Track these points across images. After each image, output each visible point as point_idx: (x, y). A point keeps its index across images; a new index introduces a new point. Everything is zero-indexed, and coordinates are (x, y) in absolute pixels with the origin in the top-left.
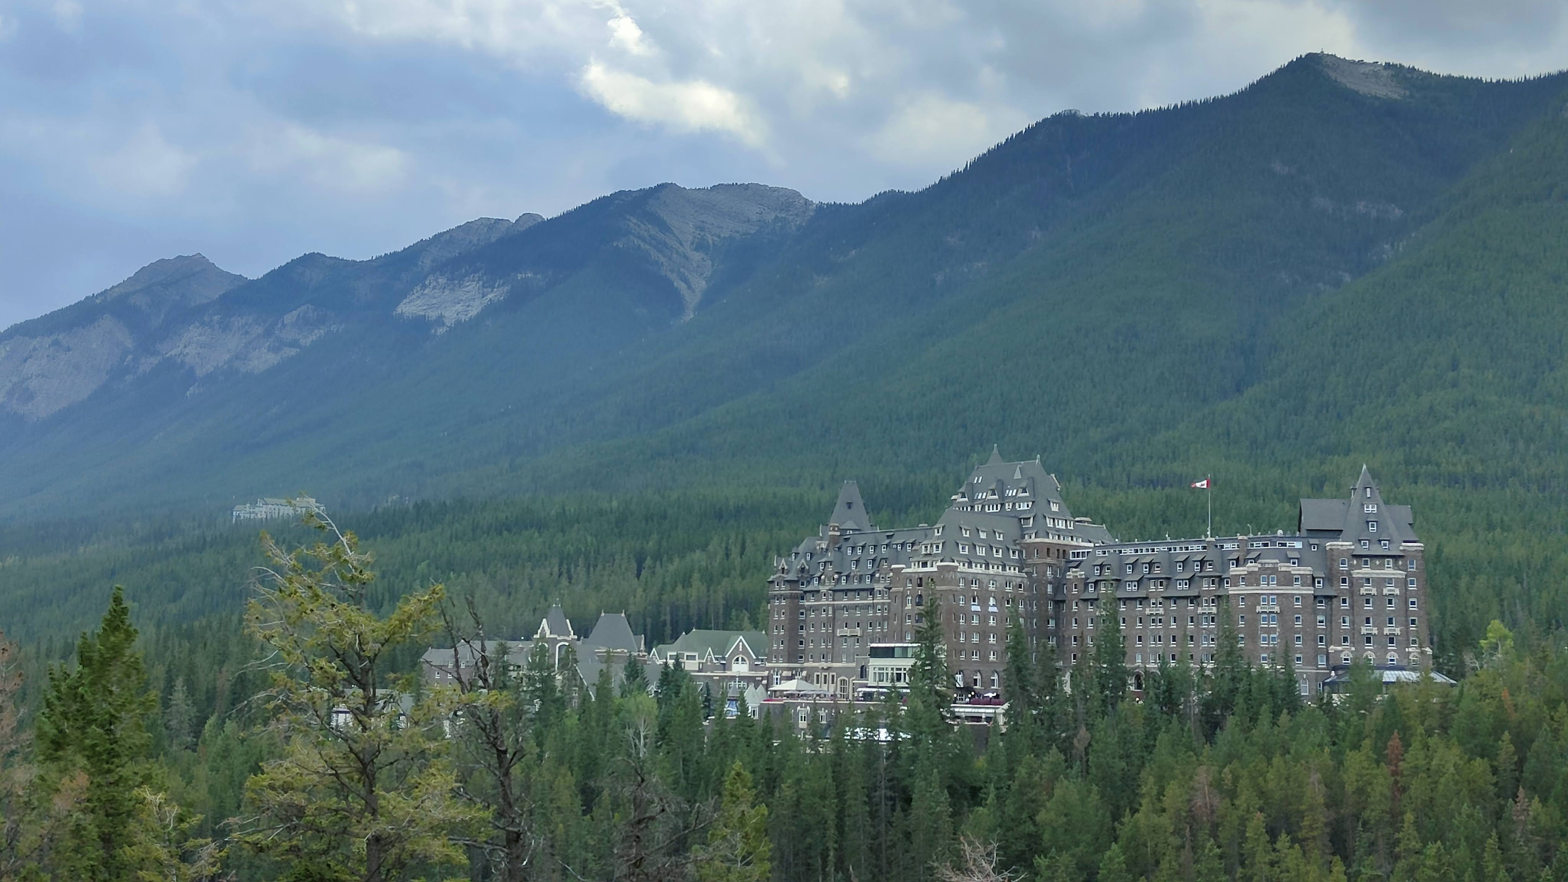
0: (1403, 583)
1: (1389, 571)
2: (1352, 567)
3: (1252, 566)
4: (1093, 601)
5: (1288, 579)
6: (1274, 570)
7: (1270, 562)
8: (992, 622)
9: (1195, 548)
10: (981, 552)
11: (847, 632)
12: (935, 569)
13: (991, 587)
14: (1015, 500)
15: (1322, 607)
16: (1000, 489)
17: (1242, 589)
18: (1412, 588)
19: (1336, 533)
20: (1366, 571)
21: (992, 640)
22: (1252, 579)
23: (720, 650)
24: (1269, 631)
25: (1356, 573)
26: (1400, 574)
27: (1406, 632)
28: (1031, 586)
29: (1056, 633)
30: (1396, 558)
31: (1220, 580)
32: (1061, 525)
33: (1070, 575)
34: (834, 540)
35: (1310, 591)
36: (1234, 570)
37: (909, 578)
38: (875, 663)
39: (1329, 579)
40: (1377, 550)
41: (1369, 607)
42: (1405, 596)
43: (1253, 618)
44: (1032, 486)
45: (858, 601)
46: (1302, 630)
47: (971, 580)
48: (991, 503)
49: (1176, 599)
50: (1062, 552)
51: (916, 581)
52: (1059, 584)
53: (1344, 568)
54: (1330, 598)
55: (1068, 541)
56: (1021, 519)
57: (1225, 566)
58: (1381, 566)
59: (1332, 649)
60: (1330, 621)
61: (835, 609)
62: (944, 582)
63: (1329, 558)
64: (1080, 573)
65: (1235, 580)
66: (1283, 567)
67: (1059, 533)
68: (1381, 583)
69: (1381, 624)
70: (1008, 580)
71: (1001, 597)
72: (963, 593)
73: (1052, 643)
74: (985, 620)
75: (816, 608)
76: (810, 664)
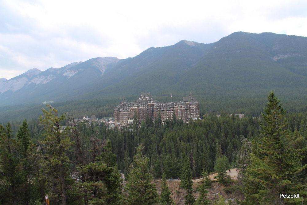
0: (196, 107)
1: (194, 106)
3: (177, 106)
4: (157, 111)
5: (182, 107)
6: (180, 106)
7: (179, 105)
9: (170, 104)
10: (142, 105)
11: (125, 116)
12: (136, 108)
14: (147, 98)
15: (186, 111)
16: (145, 97)
17: (176, 109)
19: (187, 101)
20: (191, 106)
21: (144, 117)
23: (108, 120)
24: (180, 114)
25: (190, 106)
26: (196, 106)
27: (196, 113)
28: (149, 110)
29: (152, 116)
30: (195, 104)
31: (173, 108)
32: (153, 101)
33: (154, 108)
34: (123, 104)
35: (184, 109)
36: (175, 106)
37: (133, 109)
38: (129, 120)
39: (187, 107)
40: (192, 103)
41: (192, 110)
42: (196, 109)
43: (177, 112)
44: (149, 96)
45: (126, 112)
46: (184, 114)
47: (141, 109)
48: (144, 99)
49: (168, 110)
50: (153, 105)
52: (153, 109)
53: (189, 106)
54: (187, 110)
56: (147, 101)
57: (174, 106)
60: (187, 112)
61: (123, 113)
62: (138, 109)
63: (187, 104)
64: (155, 108)
65: (175, 108)
66: (181, 106)
67: (153, 102)
68: (193, 107)
69: (193, 113)
70: (146, 109)
71: (145, 111)
72: (140, 111)
73: (152, 117)
74: (143, 114)
76: (120, 121)
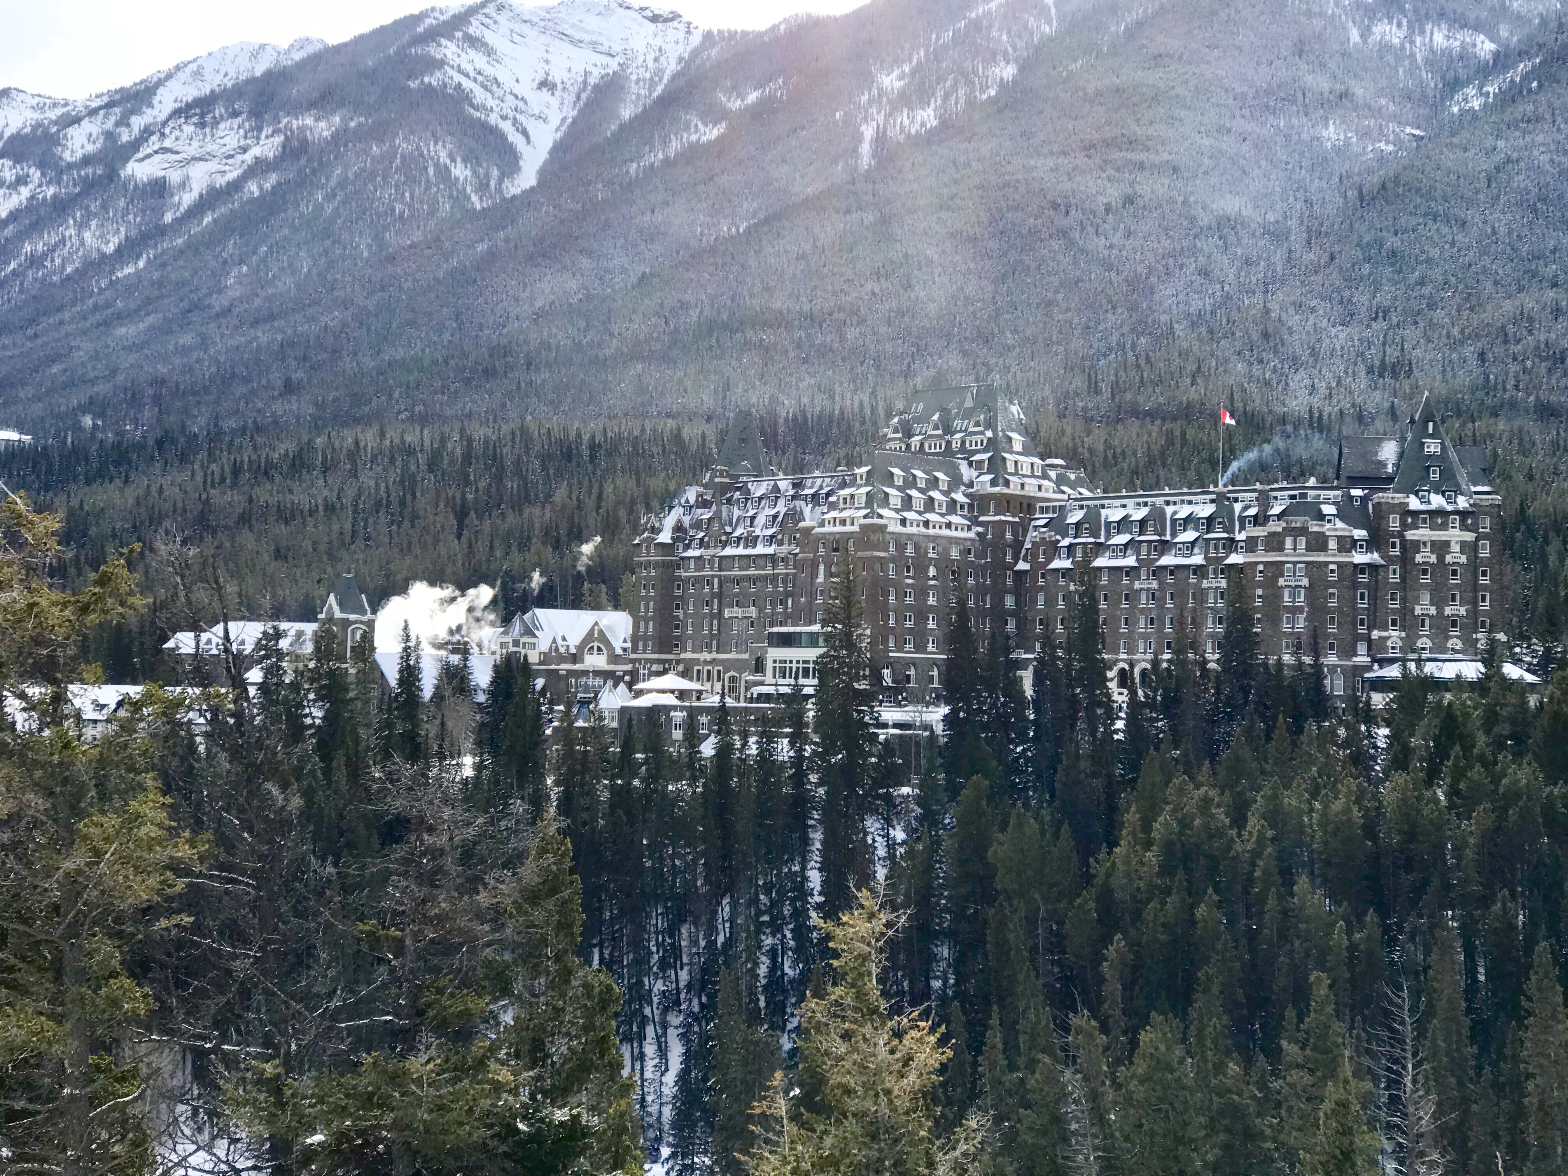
0: (1471, 548)
1: (1454, 532)
2: (1405, 526)
3: (1274, 526)
4: (1066, 571)
5: (1321, 543)
6: (1303, 531)
7: (1297, 521)
8: (932, 601)
9: (1202, 501)
11: (738, 612)
12: (856, 528)
13: (932, 553)
15: (1364, 579)
16: (945, 421)
17: (1262, 556)
18: (1485, 553)
19: (1386, 483)
20: (1421, 533)
21: (931, 625)
22: (1274, 542)
24: (1295, 610)
25: (1411, 535)
26: (1470, 537)
27: (1474, 613)
28: (984, 551)
29: (1015, 613)
30: (1463, 514)
31: (1232, 544)
32: (1026, 470)
33: (1036, 537)
34: (721, 489)
35: (1349, 558)
36: (1251, 531)
37: (822, 540)
38: (775, 654)
39: (1375, 543)
40: (1439, 504)
41: (1426, 580)
42: (1474, 564)
43: (1274, 595)
44: (988, 418)
45: (752, 572)
46: (1339, 609)
48: (932, 440)
49: (1173, 569)
50: (1026, 506)
51: (829, 545)
52: (1021, 548)
53: (1395, 528)
54: (1374, 568)
55: (1036, 492)
56: (972, 462)
57: (1239, 526)
58: (1444, 526)
59: (1375, 634)
60: (1374, 598)
61: (722, 581)
62: (868, 546)
63: (1379, 512)
64: (1050, 535)
65: (1252, 545)
66: (1314, 527)
67: (1022, 481)
68: (1441, 548)
69: (1439, 602)
70: (953, 543)
71: (945, 566)
72: (893, 559)
73: (1011, 626)
74: (921, 596)
75: (698, 580)
76: (688, 655)
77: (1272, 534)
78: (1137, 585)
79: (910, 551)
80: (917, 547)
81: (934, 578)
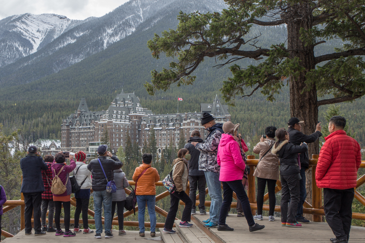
3: (189, 121)
4: (148, 130)
5: (197, 124)
6: (194, 122)
7: (193, 119)
8: (122, 136)
9: (174, 116)
10: (119, 117)
11: (83, 139)
12: (107, 122)
13: (122, 127)
14: (128, 104)
16: (124, 100)
17: (186, 127)
21: (122, 141)
22: (189, 124)
28: (132, 126)
29: (138, 139)
30: (224, 118)
31: (181, 124)
32: (140, 110)
33: (142, 123)
34: (79, 114)
36: (184, 122)
37: (100, 124)
38: (90, 147)
40: (219, 116)
44: (132, 100)
45: (85, 131)
47: (116, 124)
48: (121, 104)
49: (169, 129)
50: (140, 118)
51: (101, 125)
52: (139, 126)
55: (142, 114)
56: (129, 109)
57: (181, 121)
61: (79, 133)
62: (109, 125)
64: (145, 123)
65: (184, 124)
66: (196, 121)
67: (139, 112)
70: (126, 125)
71: (124, 129)
72: (114, 128)
73: (138, 141)
74: (120, 135)
75: (74, 133)
76: (73, 148)
77: (188, 122)
78: (162, 133)
79: (117, 126)
80: (119, 125)
81: (122, 132)
